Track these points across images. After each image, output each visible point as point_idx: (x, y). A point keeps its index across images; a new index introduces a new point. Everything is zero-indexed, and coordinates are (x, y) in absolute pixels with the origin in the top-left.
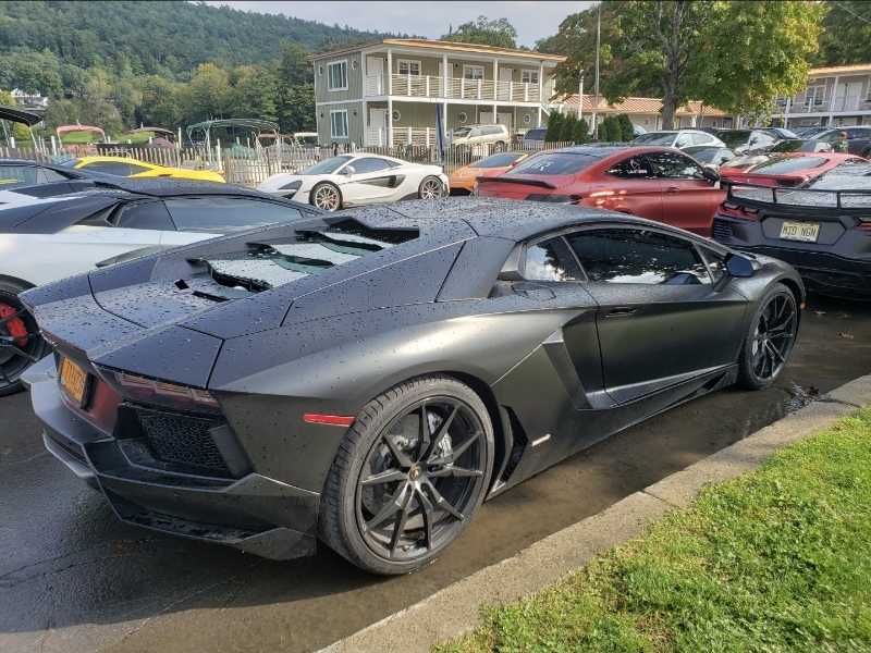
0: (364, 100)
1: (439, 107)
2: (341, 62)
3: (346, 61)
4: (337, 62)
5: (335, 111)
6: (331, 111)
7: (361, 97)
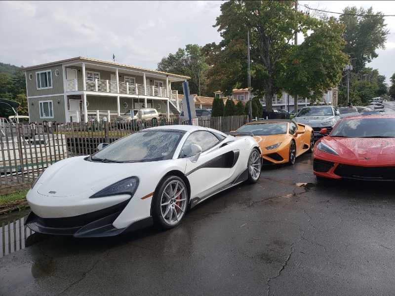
0: (65, 95)
1: (115, 98)
2: (47, 71)
3: (50, 70)
4: (44, 71)
5: (42, 102)
6: (40, 102)
7: (63, 93)
